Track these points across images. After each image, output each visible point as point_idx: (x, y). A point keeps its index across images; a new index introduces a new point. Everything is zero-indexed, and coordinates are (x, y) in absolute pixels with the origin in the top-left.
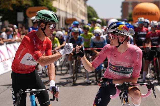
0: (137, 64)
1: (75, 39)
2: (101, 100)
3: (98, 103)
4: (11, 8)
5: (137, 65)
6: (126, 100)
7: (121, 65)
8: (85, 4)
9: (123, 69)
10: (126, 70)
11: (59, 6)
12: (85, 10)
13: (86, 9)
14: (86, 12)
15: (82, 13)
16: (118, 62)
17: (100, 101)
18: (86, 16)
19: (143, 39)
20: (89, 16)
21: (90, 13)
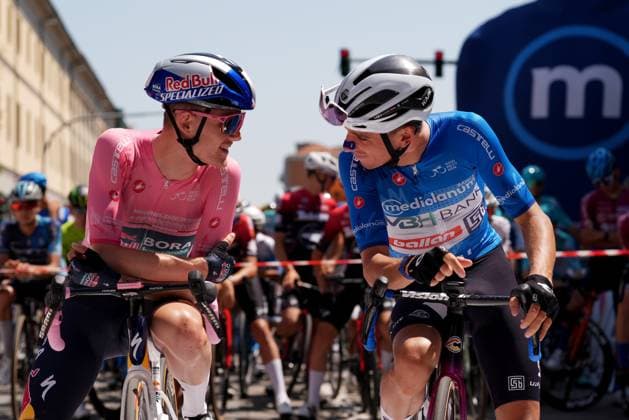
0: (213, 220)
1: (26, 230)
2: (54, 382)
3: (43, 396)
5: (214, 224)
6: (134, 355)
7: (151, 228)
9: (156, 240)
10: (167, 245)
11: (16, 159)
16: (142, 215)
17: (48, 388)
19: (316, 238)
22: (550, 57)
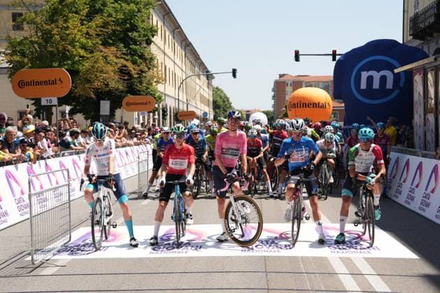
4: (93, 95)
8: (209, 85)
11: (165, 89)
12: (208, 94)
13: (211, 93)
14: (211, 99)
15: (203, 99)
18: (211, 104)
20: (216, 106)
21: (218, 99)
22: (367, 67)
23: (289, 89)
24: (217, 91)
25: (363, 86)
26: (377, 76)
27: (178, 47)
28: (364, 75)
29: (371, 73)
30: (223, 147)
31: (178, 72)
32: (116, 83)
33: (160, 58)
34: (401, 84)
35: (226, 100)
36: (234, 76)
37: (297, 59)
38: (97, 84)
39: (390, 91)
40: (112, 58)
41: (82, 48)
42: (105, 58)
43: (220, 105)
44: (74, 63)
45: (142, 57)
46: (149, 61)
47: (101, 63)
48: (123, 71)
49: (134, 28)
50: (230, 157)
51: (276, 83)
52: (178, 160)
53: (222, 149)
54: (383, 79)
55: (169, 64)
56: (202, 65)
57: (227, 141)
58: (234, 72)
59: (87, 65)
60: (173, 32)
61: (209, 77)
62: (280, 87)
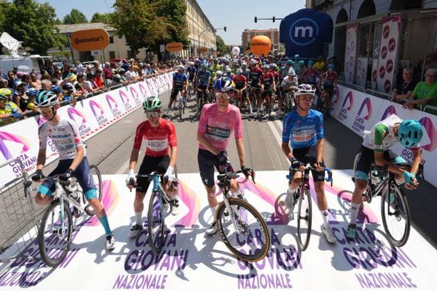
4: (154, 43)
8: (214, 34)
12: (214, 39)
14: (215, 41)
15: (212, 42)
18: (215, 43)
20: (217, 44)
21: (218, 41)
23: (249, 36)
24: (218, 37)
25: (296, 35)
26: (304, 29)
27: (199, 18)
28: (297, 29)
29: (300, 28)
30: (209, 124)
31: (200, 29)
32: (166, 36)
33: (190, 22)
34: (317, 34)
35: (222, 41)
36: (225, 30)
37: (256, 21)
38: (156, 37)
39: (311, 38)
40: (162, 23)
41: (147, 18)
42: (159, 23)
43: (219, 43)
44: (143, 26)
45: (179, 22)
46: (184, 24)
47: (157, 25)
48: (170, 30)
49: (175, 7)
50: (217, 138)
51: (243, 33)
52: (155, 141)
53: (207, 126)
54: (307, 31)
55: (196, 26)
56: (211, 25)
57: (214, 116)
58: (225, 28)
59: (150, 27)
60: (197, 11)
61: (214, 31)
62: (245, 35)
